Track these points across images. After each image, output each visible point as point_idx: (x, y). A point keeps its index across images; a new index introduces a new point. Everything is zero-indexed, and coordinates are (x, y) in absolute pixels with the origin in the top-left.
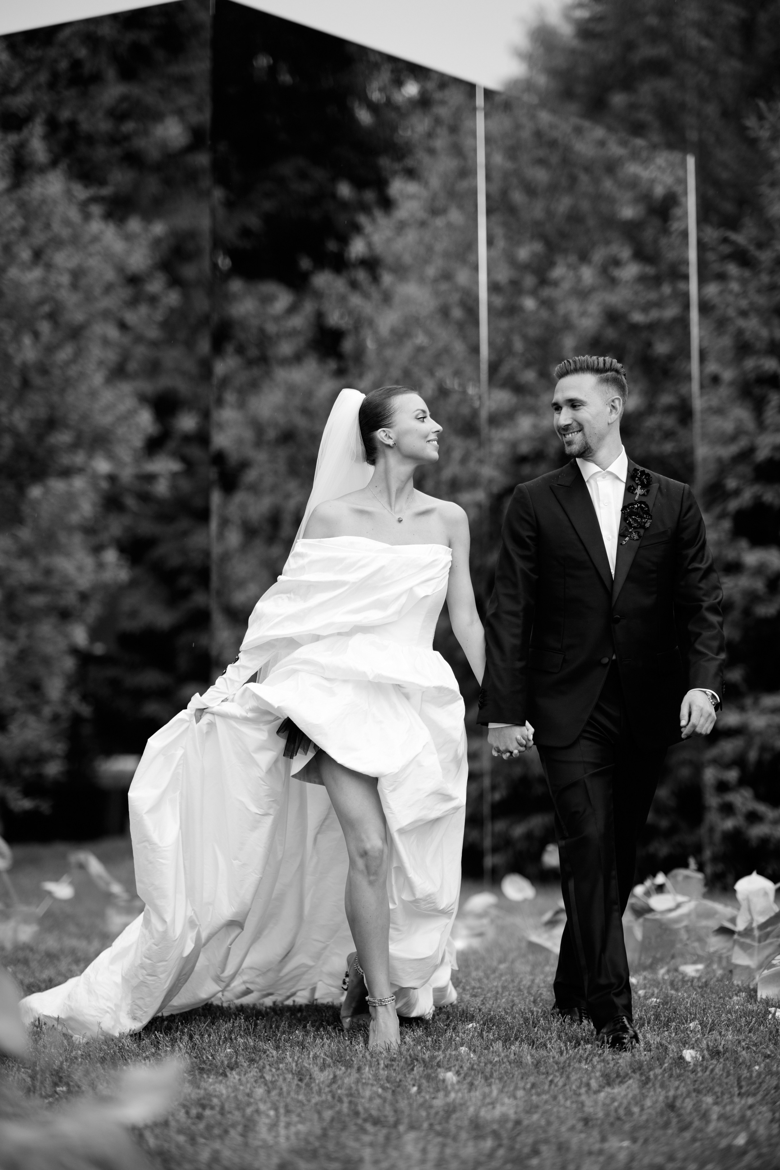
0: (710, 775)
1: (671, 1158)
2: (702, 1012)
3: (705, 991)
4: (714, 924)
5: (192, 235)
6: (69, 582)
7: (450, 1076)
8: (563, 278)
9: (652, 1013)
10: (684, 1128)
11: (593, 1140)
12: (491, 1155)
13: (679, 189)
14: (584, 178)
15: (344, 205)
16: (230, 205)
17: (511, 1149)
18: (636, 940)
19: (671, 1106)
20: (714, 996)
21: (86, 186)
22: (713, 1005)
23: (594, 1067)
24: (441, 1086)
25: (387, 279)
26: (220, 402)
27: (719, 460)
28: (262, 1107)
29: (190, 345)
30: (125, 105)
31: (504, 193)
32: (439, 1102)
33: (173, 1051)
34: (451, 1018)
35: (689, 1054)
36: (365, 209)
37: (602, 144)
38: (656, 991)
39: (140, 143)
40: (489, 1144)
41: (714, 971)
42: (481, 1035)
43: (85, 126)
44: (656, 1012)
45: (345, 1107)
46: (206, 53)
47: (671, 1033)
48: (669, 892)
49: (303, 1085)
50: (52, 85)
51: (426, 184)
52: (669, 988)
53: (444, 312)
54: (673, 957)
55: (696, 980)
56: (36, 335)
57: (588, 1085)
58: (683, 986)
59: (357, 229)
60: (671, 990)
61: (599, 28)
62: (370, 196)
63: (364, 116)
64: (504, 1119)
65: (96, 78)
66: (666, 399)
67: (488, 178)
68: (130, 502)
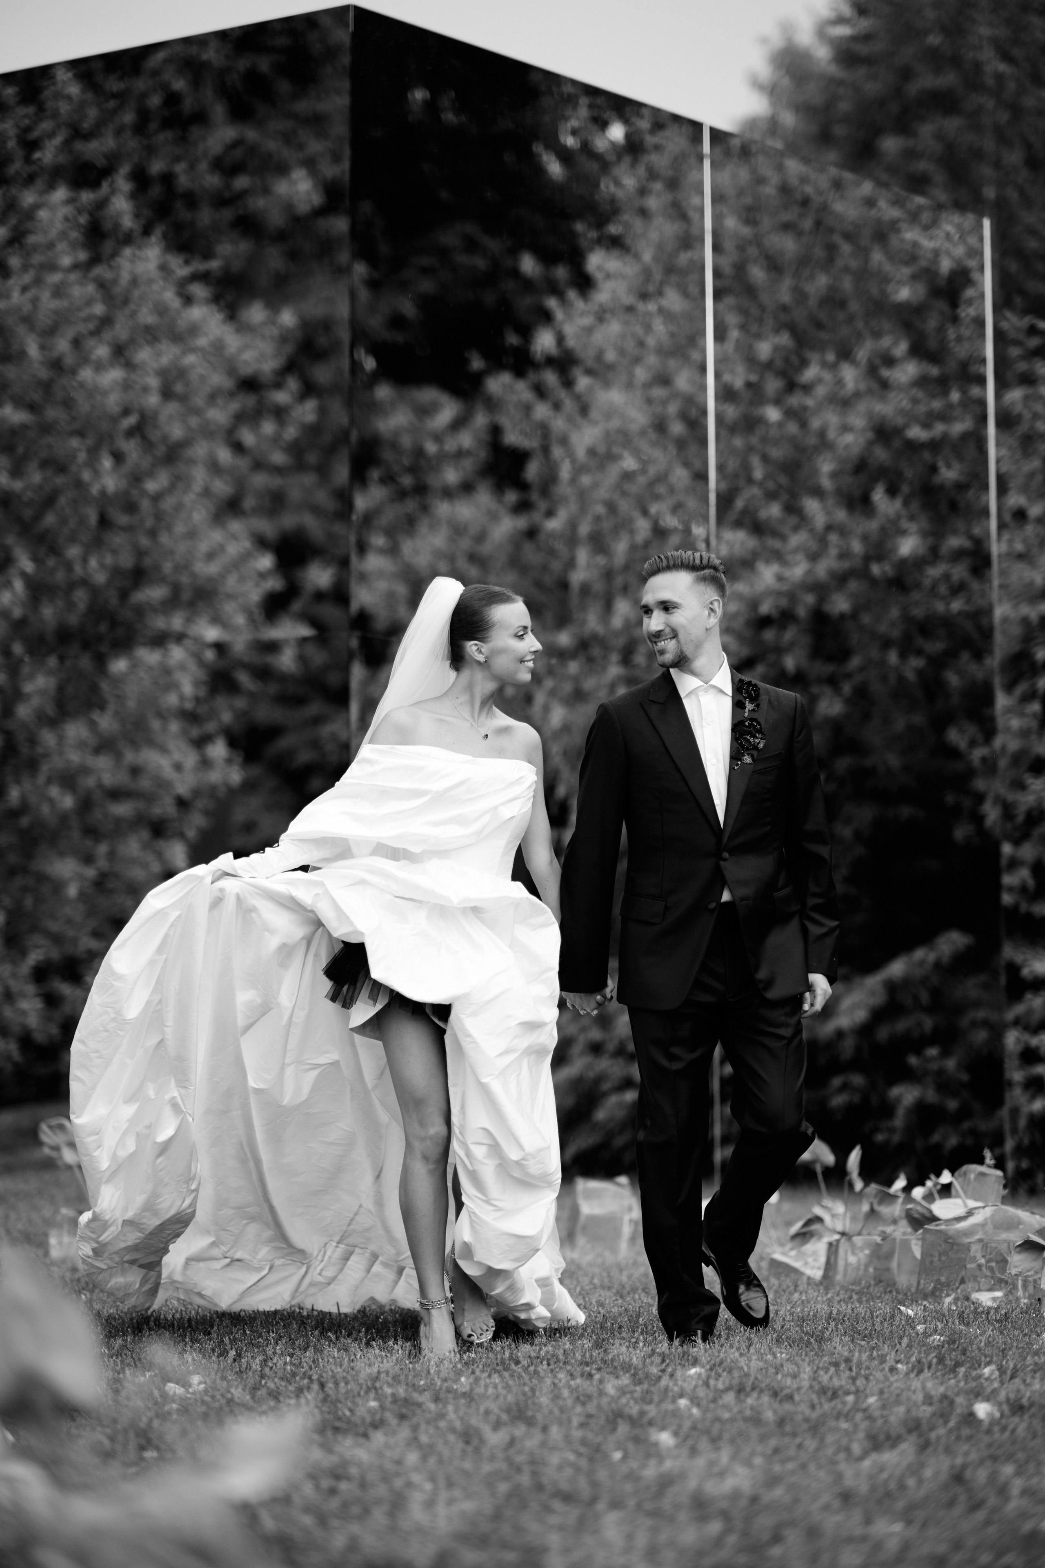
0: (1012, 1039)
1: (957, 1546)
2: (1001, 1354)
3: (1005, 1326)
4: (1017, 1238)
5: (327, 325)
6: (163, 784)
7: (665, 1438)
8: (820, 380)
9: (934, 1355)
10: (976, 1506)
11: (853, 1522)
12: (718, 1542)
13: (972, 263)
14: (846, 248)
15: (528, 284)
16: (373, 285)
17: (745, 1534)
18: (915, 1258)
19: (958, 1477)
20: (1016, 1333)
21: (187, 262)
22: (1015, 1344)
23: (856, 1426)
24: (653, 1451)
25: (583, 382)
26: (362, 548)
27: (1025, 621)
28: (416, 1478)
29: (323, 471)
30: (238, 153)
31: (740, 268)
32: (650, 1472)
33: (298, 1405)
34: (668, 1361)
35: (982, 1410)
36: (556, 290)
37: (870, 202)
38: (940, 1326)
39: (259, 203)
40: (715, 1527)
41: (1018, 1299)
42: (706, 1384)
43: (183, 181)
44: (940, 1353)
45: (525, 1479)
46: (346, 84)
47: (959, 1382)
48: (958, 1196)
49: (470, 1449)
50: (140, 128)
51: (637, 256)
52: (957, 1322)
53: (660, 426)
54: (963, 1281)
55: (992, 1312)
56: (118, 457)
57: (848, 1450)
58: (976, 1319)
59: (547, 317)
60: (960, 1324)
61: (863, 50)
62: (561, 273)
63: (555, 168)
64: (735, 1495)
65: (201, 118)
66: (955, 542)
67: (716, 248)
68: (244, 679)
